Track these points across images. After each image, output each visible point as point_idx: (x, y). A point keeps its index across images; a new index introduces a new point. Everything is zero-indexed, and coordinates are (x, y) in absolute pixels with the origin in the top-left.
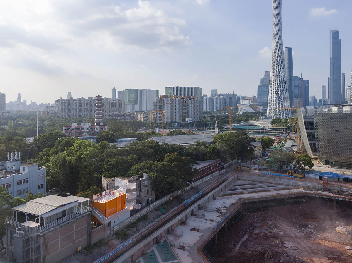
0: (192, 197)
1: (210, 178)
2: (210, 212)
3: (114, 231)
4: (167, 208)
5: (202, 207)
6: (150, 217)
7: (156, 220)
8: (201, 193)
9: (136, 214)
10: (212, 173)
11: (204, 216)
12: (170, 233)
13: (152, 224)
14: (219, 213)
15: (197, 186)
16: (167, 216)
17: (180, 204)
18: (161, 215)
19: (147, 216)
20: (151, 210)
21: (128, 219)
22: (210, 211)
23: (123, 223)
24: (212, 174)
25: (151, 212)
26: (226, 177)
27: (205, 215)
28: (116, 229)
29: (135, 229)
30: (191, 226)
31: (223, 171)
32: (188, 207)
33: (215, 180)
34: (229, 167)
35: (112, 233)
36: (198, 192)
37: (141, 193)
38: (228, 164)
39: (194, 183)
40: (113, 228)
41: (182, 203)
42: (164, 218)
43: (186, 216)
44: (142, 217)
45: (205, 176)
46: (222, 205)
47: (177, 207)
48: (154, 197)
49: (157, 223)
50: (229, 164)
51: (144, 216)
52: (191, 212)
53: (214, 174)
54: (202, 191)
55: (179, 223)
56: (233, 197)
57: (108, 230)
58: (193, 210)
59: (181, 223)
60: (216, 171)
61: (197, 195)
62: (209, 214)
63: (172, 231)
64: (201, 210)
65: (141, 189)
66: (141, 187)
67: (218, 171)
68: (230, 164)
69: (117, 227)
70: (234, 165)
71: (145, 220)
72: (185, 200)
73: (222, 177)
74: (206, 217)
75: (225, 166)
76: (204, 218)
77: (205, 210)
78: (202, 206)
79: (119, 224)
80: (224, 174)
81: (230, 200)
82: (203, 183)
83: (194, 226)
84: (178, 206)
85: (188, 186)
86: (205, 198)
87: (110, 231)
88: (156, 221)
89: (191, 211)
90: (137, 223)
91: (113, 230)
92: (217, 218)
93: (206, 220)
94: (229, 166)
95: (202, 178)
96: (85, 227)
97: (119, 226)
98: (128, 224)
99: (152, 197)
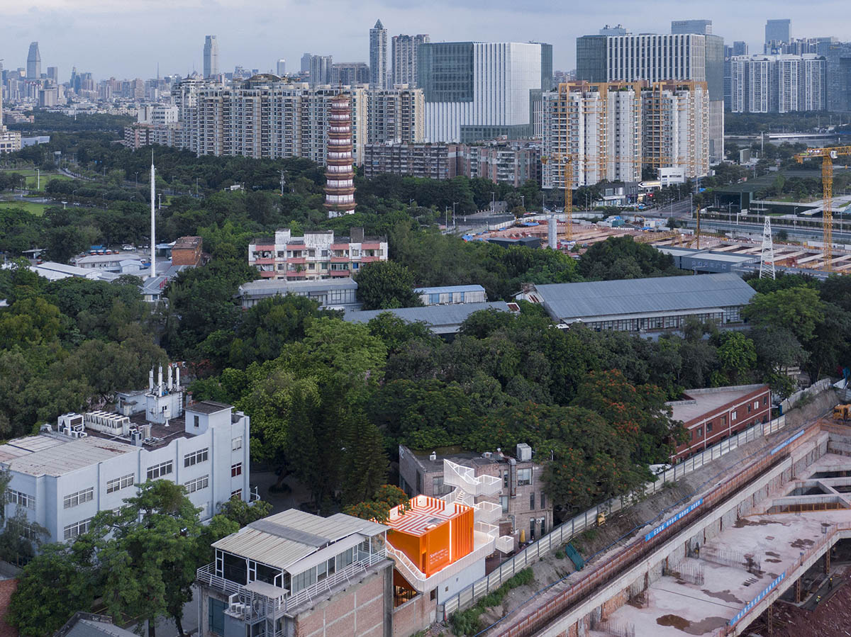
0: (667, 515)
1: (727, 451)
2: (723, 568)
3: (447, 614)
4: (589, 550)
5: (698, 548)
6: (542, 575)
7: (556, 586)
8: (696, 502)
9: (503, 567)
10: (735, 433)
11: (703, 578)
12: (598, 628)
13: (546, 596)
14: (749, 572)
15: (683, 479)
16: (588, 576)
17: (628, 537)
18: (570, 570)
19: (532, 572)
20: (541, 555)
21: (481, 580)
22: (722, 565)
23: (468, 591)
24: (735, 438)
25: (541, 560)
26: (785, 444)
27: (705, 576)
28: (451, 607)
29: (499, 610)
30: (662, 610)
31: (777, 424)
32: (654, 548)
33: (747, 456)
34: (797, 410)
35: (441, 619)
36: (686, 499)
37: (512, 503)
38: (795, 397)
39: (673, 470)
40: (444, 605)
41: (634, 536)
42: (579, 582)
43: (646, 575)
44: (517, 576)
45: (710, 445)
46: (764, 545)
47: (620, 549)
48: (550, 515)
49: (559, 596)
50: (798, 397)
51: (522, 572)
52: (660, 566)
53: (742, 436)
54: (700, 496)
55: (626, 596)
56: (805, 519)
57: (432, 609)
58: (667, 559)
59: (630, 597)
60: (752, 425)
61: (682, 512)
62: (719, 572)
63: (605, 620)
64: (692, 557)
65: (513, 490)
66: (514, 487)
67: (758, 426)
68: (803, 396)
69: (454, 603)
70: (817, 399)
71: (525, 584)
72: (643, 527)
73: (771, 446)
74: (707, 585)
75: (785, 405)
76: (703, 587)
77: (708, 558)
78: (697, 544)
79: (458, 594)
80: (778, 433)
81: (794, 527)
82: (704, 467)
83: (669, 610)
84: (620, 546)
85: (653, 479)
86: (709, 520)
87: (437, 611)
88: (557, 590)
89: (662, 561)
90: (506, 592)
91: (444, 610)
92: (741, 589)
93: (706, 592)
94: (798, 406)
95: (700, 450)
96: (377, 600)
97: (459, 600)
98: (480, 596)
99: (544, 514)
